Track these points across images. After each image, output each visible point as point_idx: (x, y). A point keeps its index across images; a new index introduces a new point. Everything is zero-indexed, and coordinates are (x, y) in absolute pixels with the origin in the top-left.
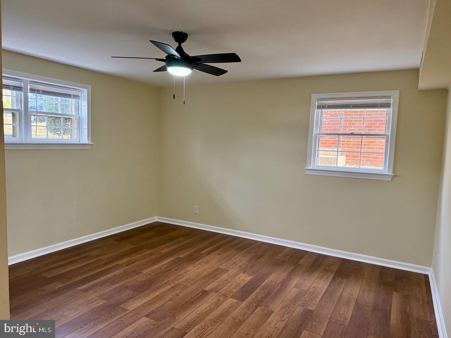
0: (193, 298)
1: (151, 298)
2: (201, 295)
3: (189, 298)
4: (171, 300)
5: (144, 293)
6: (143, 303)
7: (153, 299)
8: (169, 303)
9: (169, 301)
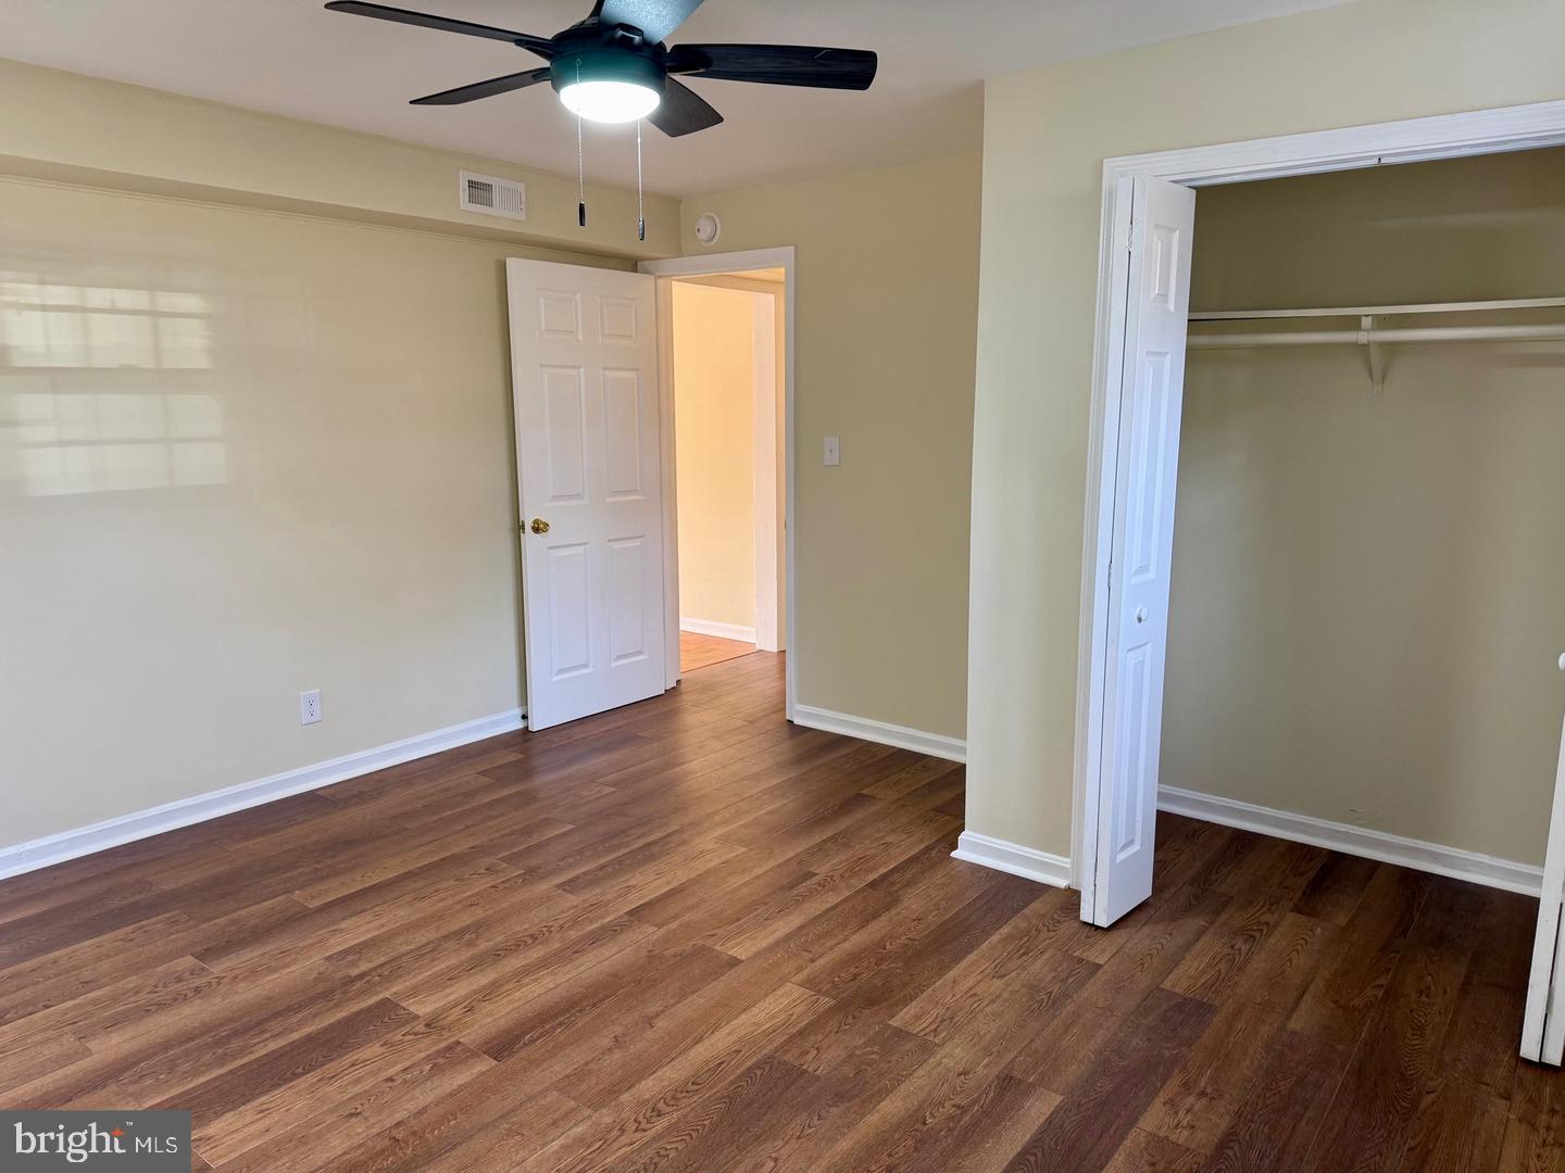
0: (560, 1024)
1: (726, 1030)
2: (524, 1034)
3: (579, 1025)
4: (649, 1022)
5: (755, 1059)
6: (755, 1010)
7: (716, 1028)
8: (658, 1007)
9: (658, 1015)
